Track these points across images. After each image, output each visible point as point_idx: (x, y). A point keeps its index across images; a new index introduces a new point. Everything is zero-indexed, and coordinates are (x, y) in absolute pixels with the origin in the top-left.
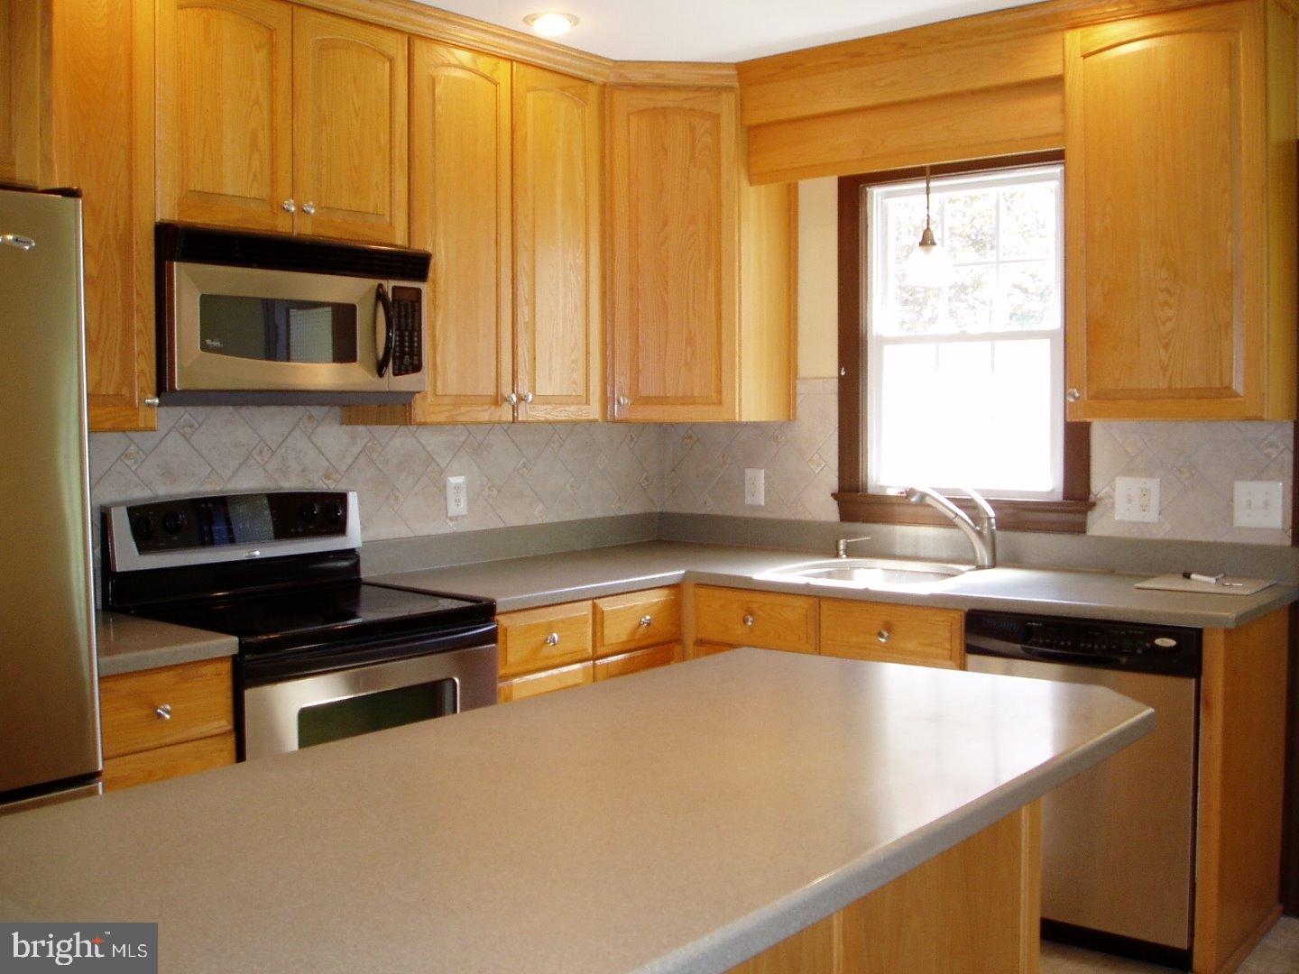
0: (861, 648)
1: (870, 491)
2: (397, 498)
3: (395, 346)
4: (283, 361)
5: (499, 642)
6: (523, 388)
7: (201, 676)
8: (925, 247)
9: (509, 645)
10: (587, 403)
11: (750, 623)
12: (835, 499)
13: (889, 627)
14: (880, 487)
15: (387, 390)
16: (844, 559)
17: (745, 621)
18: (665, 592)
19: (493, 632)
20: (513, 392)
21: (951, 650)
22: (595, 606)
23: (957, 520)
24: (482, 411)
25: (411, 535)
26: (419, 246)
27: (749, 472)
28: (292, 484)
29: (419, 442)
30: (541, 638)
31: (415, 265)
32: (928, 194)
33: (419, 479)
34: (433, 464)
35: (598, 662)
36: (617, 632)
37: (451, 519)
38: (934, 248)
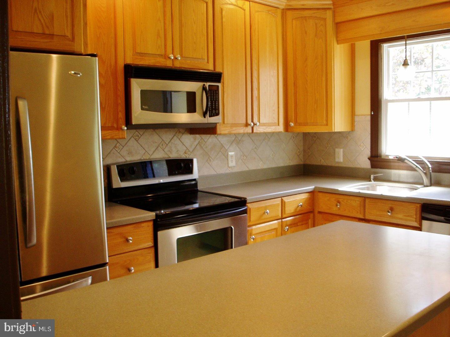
0: (381, 216)
1: (382, 157)
2: (210, 160)
3: (210, 106)
4: (170, 113)
5: (248, 214)
6: (255, 120)
7: (142, 227)
8: (405, 66)
9: (251, 214)
10: (279, 125)
11: (339, 206)
12: (369, 160)
13: (392, 209)
14: (387, 155)
15: (207, 122)
16: (373, 182)
17: (337, 205)
18: (307, 194)
19: (246, 210)
20: (252, 122)
21: (416, 219)
22: (282, 199)
23: (417, 169)
24: (241, 129)
25: (216, 173)
26: (218, 70)
27: (337, 150)
28: (174, 155)
29: (218, 140)
30: (263, 212)
31: (217, 77)
32: (406, 46)
33: (218, 154)
34: (223, 148)
35: (283, 220)
36: (290, 209)
37: (230, 167)
38: (408, 66)
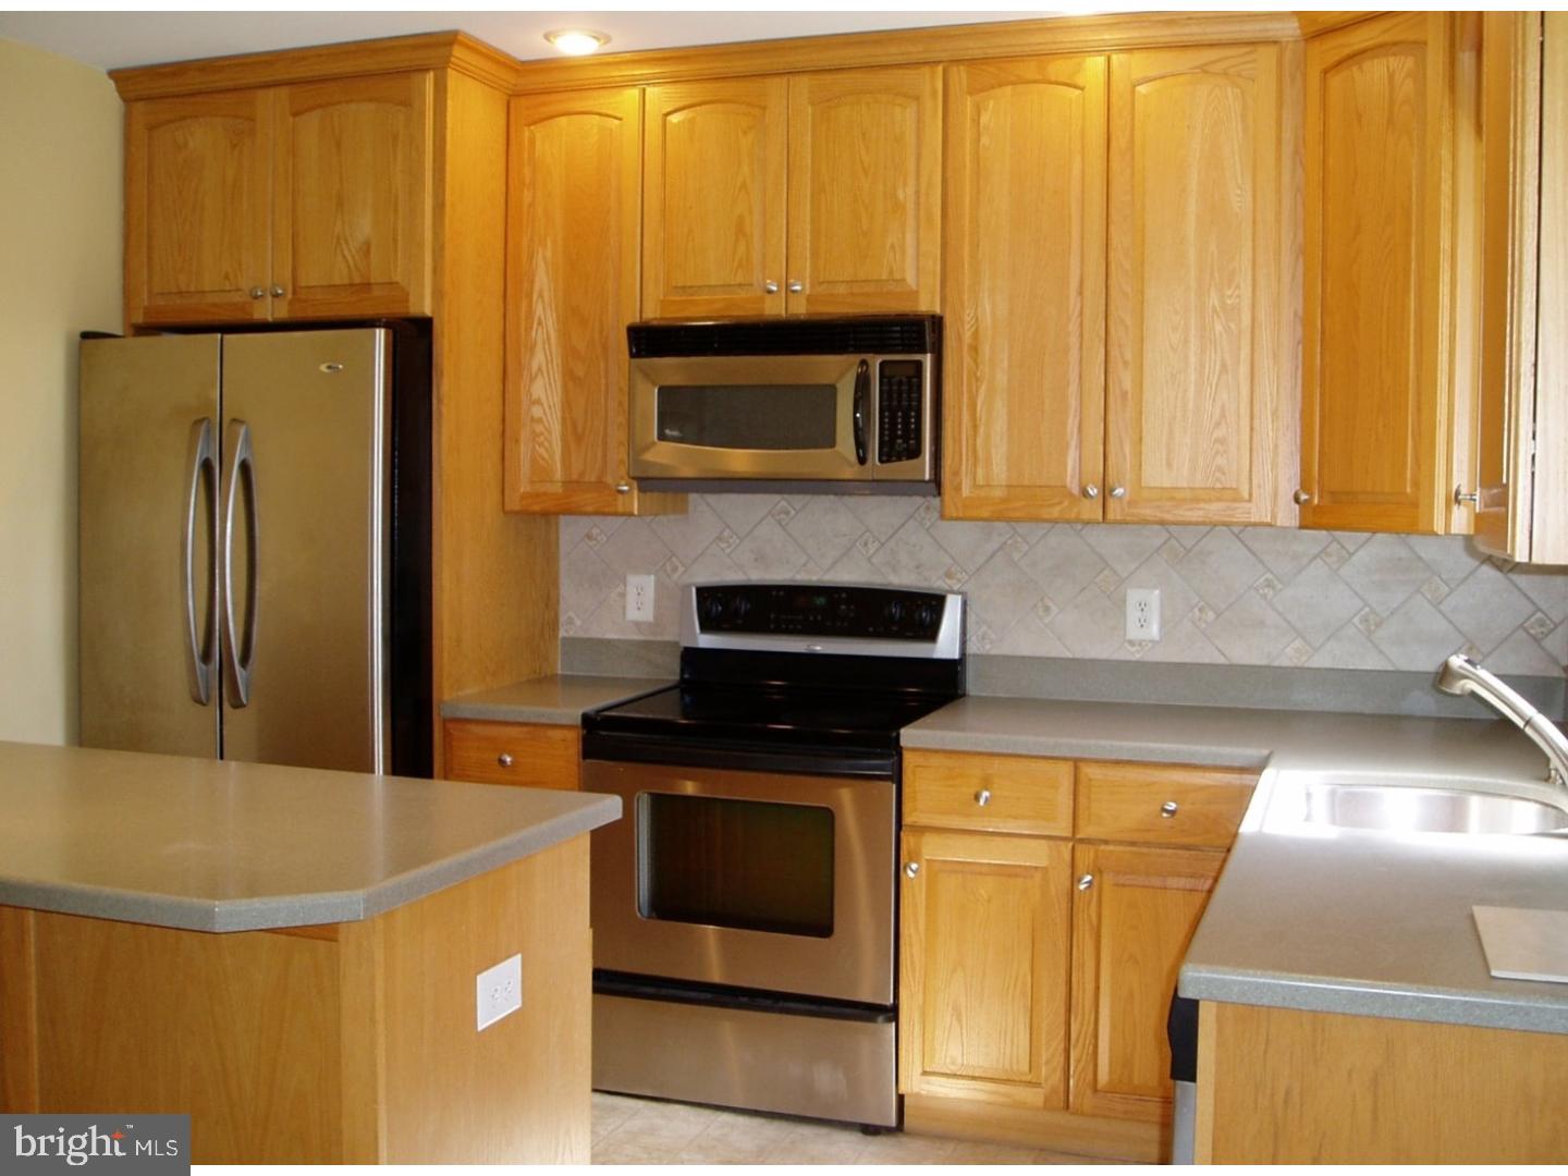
5: (905, 783)
9: (919, 788)
15: (870, 478)
22: (1077, 768)
24: (1049, 505)
25: (1069, 655)
30: (972, 791)
33: (1083, 588)
34: (1107, 572)
36: (1115, 813)
37: (1132, 643)
